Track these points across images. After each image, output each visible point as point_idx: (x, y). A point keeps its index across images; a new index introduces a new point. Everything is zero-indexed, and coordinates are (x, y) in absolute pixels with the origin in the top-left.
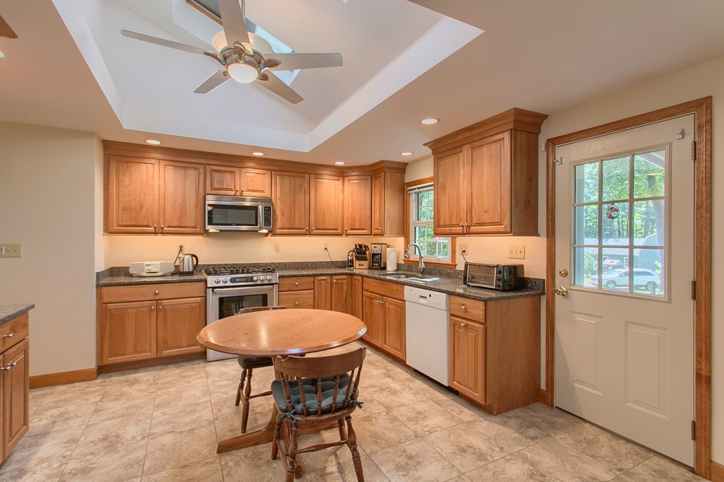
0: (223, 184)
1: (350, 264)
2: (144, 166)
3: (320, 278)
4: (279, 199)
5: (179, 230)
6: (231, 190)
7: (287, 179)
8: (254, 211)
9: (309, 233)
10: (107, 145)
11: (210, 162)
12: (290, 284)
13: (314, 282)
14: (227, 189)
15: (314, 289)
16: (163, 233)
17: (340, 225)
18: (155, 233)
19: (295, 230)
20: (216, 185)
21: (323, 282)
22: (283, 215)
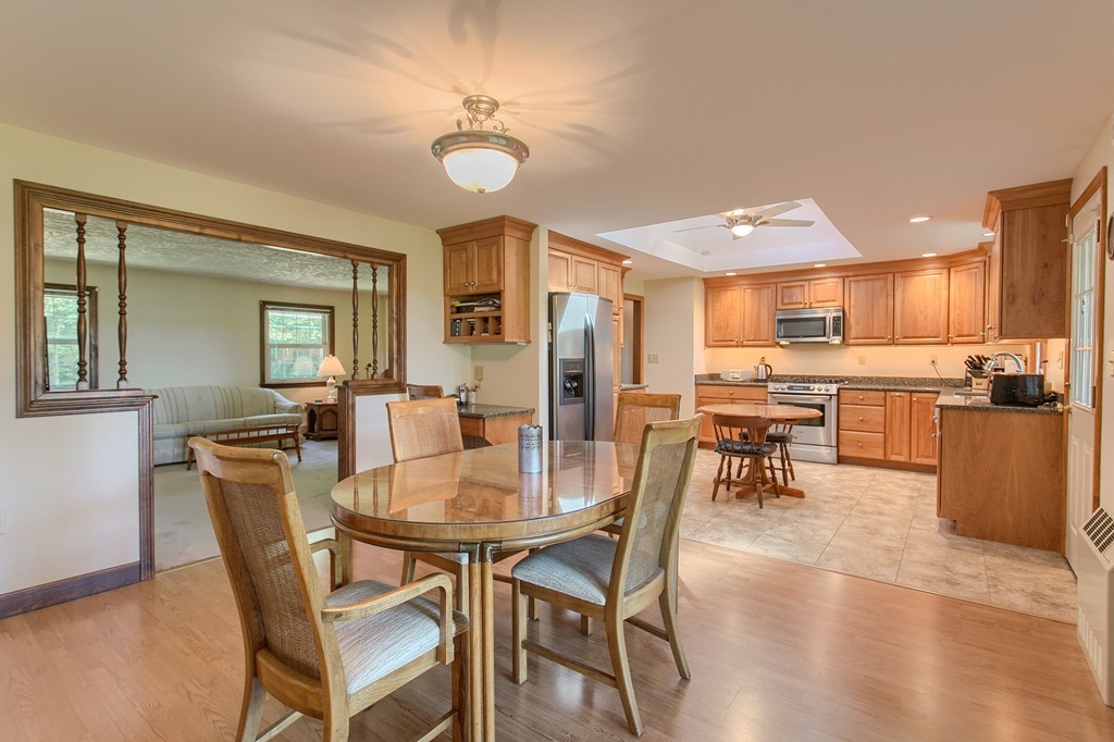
0: (792, 298)
1: (967, 383)
2: (729, 293)
3: (893, 394)
4: (854, 307)
5: (755, 342)
6: (800, 303)
7: (863, 285)
8: (822, 323)
9: (893, 342)
10: (706, 281)
11: (780, 280)
12: (854, 398)
13: (885, 398)
14: (797, 303)
15: (885, 406)
16: (743, 346)
17: (943, 330)
18: (737, 346)
19: (870, 339)
20: (786, 301)
21: (898, 399)
22: (857, 323)
